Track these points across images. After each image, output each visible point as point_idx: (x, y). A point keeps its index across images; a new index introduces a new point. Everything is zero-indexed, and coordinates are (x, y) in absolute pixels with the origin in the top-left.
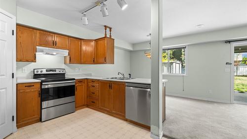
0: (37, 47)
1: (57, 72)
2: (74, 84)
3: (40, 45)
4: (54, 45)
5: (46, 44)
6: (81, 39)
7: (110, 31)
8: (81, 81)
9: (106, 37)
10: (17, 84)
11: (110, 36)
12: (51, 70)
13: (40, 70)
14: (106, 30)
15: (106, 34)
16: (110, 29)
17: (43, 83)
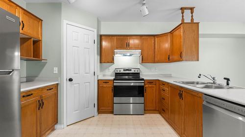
0: (115, 50)
1: (132, 71)
2: (143, 84)
3: (117, 49)
4: (127, 46)
5: (121, 47)
6: (154, 36)
7: (192, 13)
8: (151, 82)
9: (183, 23)
10: (98, 80)
11: (192, 20)
12: (127, 70)
13: (118, 70)
14: (183, 13)
15: (183, 20)
16: (192, 9)
17: (115, 81)
